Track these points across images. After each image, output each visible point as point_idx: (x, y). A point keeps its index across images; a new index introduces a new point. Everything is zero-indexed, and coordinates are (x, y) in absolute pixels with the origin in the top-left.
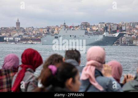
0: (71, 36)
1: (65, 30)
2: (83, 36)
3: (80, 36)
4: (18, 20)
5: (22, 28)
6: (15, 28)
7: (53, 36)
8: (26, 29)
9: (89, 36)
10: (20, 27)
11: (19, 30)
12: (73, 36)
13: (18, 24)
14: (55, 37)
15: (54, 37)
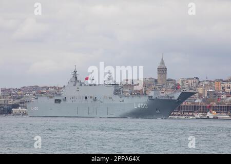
0: (86, 98)
1: (75, 85)
2: (110, 98)
3: (105, 97)
4: (162, 63)
5: (171, 80)
6: (156, 81)
7: (51, 97)
8: (182, 82)
9: (122, 99)
10: (167, 78)
11: (164, 86)
12: (91, 97)
13: (162, 70)
14: (56, 100)
15: (53, 100)
